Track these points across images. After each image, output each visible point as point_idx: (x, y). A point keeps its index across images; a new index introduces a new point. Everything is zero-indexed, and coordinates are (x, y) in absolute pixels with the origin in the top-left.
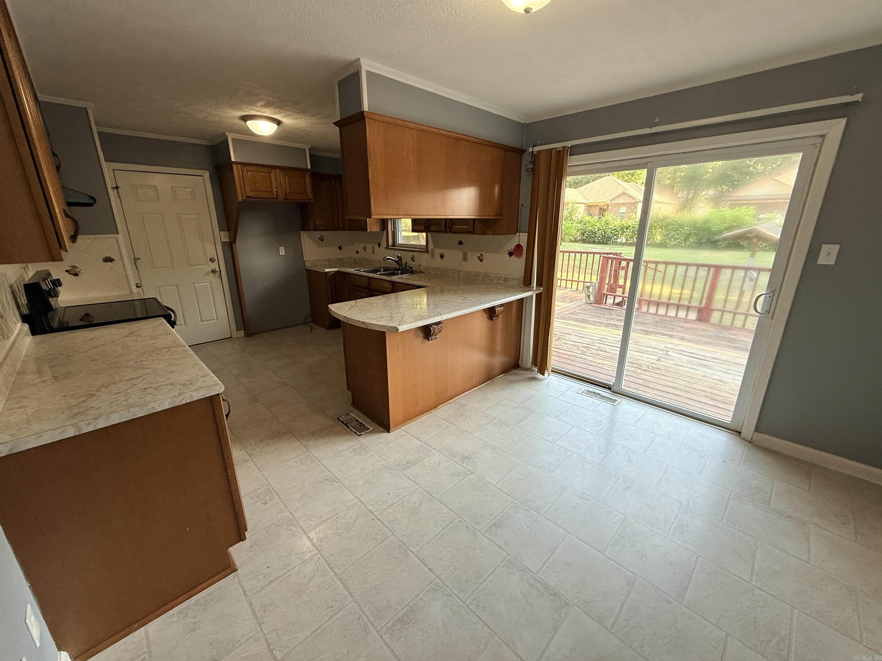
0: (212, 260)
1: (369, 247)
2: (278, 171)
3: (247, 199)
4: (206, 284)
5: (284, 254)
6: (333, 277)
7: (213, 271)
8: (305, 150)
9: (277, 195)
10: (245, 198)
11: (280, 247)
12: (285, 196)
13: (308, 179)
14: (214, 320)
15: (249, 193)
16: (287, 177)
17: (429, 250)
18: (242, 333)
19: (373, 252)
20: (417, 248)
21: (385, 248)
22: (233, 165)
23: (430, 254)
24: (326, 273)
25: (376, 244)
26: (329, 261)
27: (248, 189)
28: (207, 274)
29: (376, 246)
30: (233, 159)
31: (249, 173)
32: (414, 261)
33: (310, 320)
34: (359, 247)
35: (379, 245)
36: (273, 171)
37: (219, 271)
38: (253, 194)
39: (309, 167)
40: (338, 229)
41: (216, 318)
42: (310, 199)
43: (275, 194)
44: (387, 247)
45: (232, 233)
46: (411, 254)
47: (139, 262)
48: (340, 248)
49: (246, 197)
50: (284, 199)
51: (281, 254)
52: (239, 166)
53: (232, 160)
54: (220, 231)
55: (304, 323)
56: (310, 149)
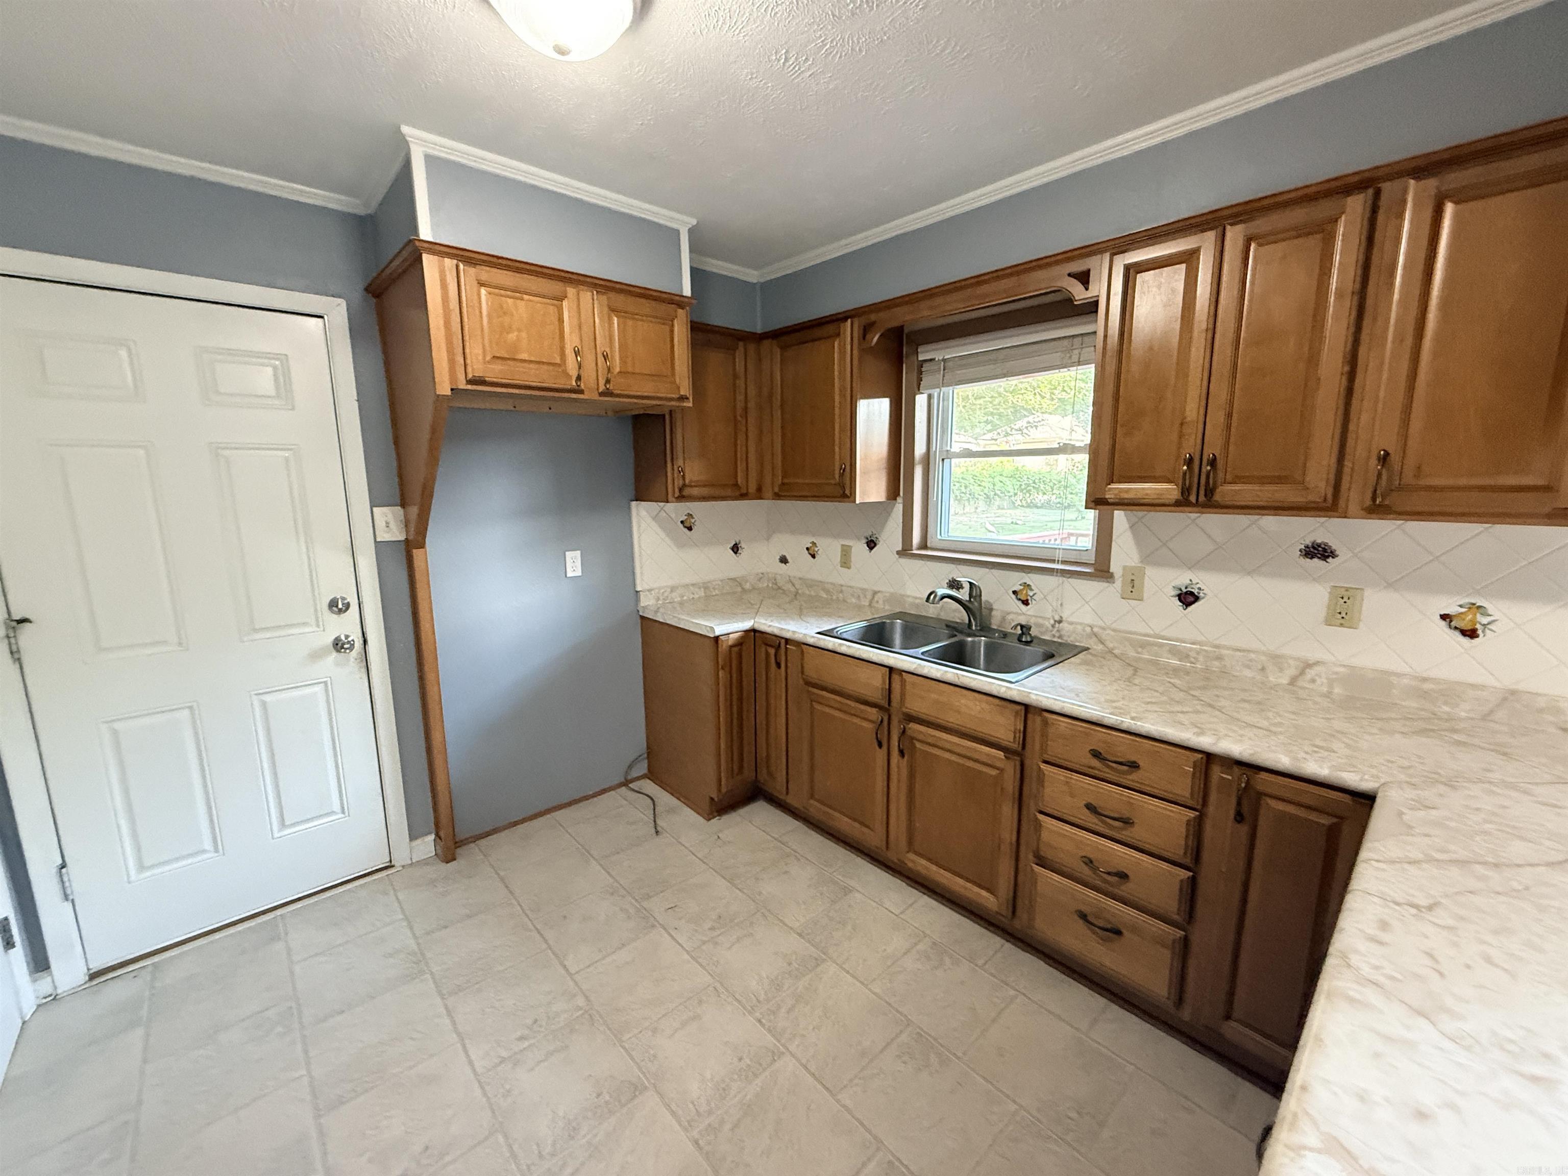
0: (337, 607)
1: (830, 548)
2: (587, 296)
3: (469, 387)
4: (308, 691)
5: (579, 573)
6: (736, 649)
7: (339, 645)
8: (677, 232)
9: (579, 378)
10: (462, 385)
11: (567, 553)
12: (608, 381)
13: (681, 331)
14: (333, 813)
15: (477, 369)
16: (615, 320)
17: (1115, 567)
18: (427, 845)
19: (846, 562)
20: (1053, 561)
21: (898, 553)
22: (425, 257)
23: (1118, 583)
24: (717, 639)
25: (859, 539)
26: (705, 586)
27: (475, 351)
28: (316, 655)
29: (859, 547)
30: (426, 232)
31: (483, 291)
32: (1026, 603)
33: (642, 768)
34: (795, 546)
35: (871, 544)
36: (571, 291)
37: (358, 644)
38: (494, 372)
39: (687, 291)
40: (744, 496)
41: (336, 807)
42: (683, 398)
43: (574, 373)
44: (905, 551)
45: (414, 510)
46: (1016, 580)
47: (26, 635)
48: (735, 549)
49: (469, 382)
50: (601, 394)
51: (570, 574)
52: (449, 263)
53: (422, 237)
54: (373, 505)
55: (626, 783)
56: (691, 231)
